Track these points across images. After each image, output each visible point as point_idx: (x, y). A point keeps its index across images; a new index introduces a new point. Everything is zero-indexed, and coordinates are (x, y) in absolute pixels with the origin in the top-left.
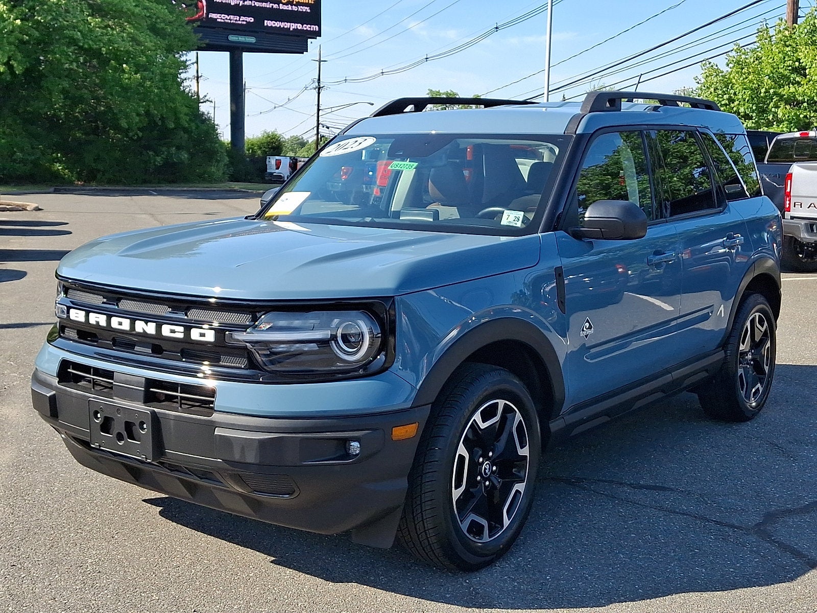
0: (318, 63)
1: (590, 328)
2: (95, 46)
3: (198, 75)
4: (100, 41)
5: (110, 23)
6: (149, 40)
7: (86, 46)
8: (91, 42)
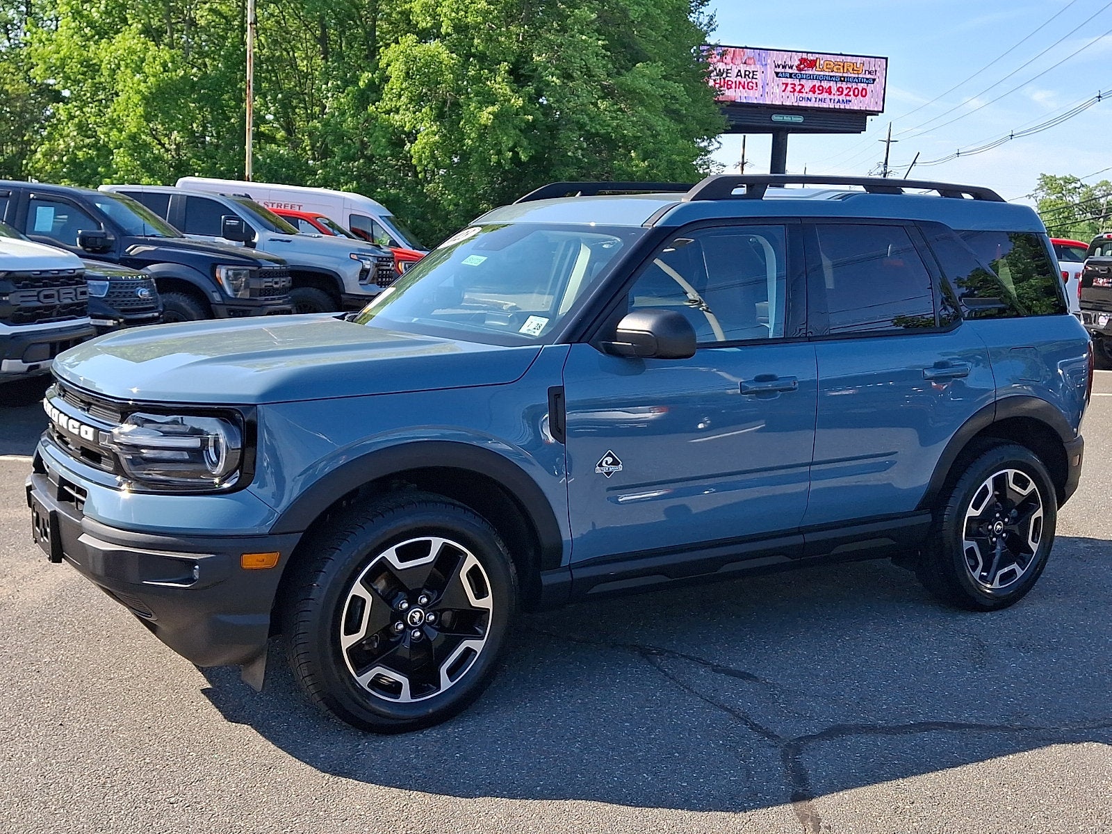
0: (886, 144)
1: (615, 463)
2: (603, 131)
3: (743, 161)
4: (609, 126)
5: (623, 106)
6: (662, 124)
7: (593, 130)
8: (598, 127)
